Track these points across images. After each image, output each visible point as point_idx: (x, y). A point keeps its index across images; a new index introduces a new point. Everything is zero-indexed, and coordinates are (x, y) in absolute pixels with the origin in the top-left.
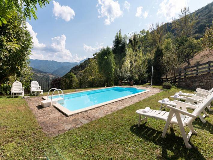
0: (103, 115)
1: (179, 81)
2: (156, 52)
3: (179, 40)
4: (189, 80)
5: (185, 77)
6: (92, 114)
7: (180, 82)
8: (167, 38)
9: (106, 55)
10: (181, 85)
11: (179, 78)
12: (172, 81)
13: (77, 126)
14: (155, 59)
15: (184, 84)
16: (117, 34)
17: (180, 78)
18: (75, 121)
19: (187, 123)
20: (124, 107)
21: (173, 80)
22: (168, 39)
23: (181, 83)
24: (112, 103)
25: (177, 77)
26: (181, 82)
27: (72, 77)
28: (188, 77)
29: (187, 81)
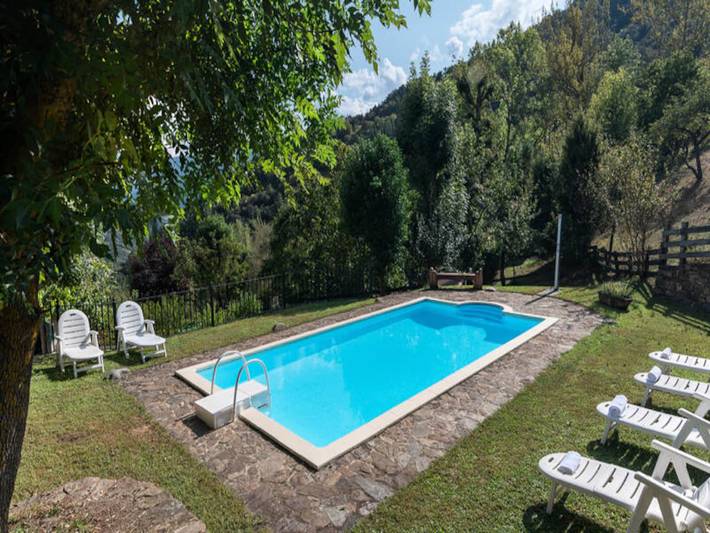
0: (421, 458)
1: (662, 275)
2: (569, 141)
3: (659, 71)
4: (696, 276)
5: (683, 261)
6: (386, 457)
7: (665, 278)
8: (614, 68)
9: (378, 172)
10: (668, 292)
11: (662, 263)
12: (635, 268)
13: (365, 512)
14: (564, 169)
15: (679, 288)
16: (414, 72)
17: (664, 261)
18: (346, 488)
19: (686, 523)
20: (481, 419)
21: (637, 263)
22: (616, 71)
23: (669, 285)
24: (435, 399)
25: (652, 257)
26: (669, 279)
27: (219, 235)
28: (693, 265)
29: (692, 278)
